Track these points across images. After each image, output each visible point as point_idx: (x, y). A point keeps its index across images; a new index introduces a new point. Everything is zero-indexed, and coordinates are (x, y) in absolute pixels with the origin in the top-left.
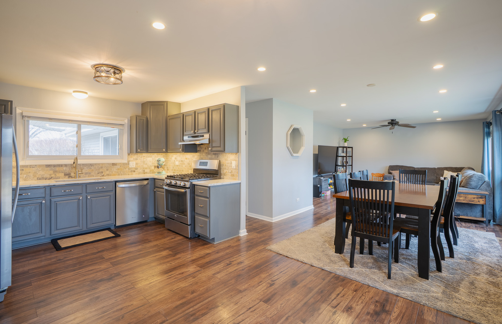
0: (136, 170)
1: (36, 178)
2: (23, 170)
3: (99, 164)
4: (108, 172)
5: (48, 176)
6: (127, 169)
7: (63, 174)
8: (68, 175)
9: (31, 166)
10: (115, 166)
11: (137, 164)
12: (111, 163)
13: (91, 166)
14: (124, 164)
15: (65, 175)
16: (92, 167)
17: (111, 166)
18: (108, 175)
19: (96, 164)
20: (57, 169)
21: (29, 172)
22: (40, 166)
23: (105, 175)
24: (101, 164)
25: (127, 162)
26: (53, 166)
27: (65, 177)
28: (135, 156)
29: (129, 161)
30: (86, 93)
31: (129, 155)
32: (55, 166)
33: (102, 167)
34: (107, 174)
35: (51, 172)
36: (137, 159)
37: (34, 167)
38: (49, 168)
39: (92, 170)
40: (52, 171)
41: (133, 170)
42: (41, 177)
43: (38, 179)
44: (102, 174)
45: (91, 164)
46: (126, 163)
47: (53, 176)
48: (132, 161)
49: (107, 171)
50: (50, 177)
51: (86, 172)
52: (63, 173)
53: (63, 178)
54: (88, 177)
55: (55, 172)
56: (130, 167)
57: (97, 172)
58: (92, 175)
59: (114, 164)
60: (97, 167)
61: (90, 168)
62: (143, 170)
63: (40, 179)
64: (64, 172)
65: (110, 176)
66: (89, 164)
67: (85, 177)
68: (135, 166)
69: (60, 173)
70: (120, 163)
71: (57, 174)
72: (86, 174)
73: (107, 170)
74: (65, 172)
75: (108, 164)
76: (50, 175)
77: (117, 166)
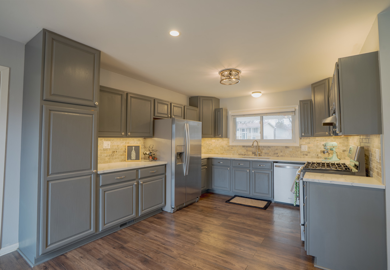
0: (308, 154)
1: (238, 154)
2: (232, 148)
3: (275, 146)
4: (281, 154)
5: (243, 153)
6: (299, 152)
8: (254, 153)
9: (236, 146)
10: (288, 149)
11: (309, 148)
12: (284, 146)
13: (269, 148)
14: (296, 147)
16: (270, 149)
17: (285, 148)
18: (282, 156)
19: (272, 146)
20: (248, 148)
21: (235, 150)
22: (240, 146)
23: (279, 156)
24: (277, 146)
25: (298, 145)
27: (253, 155)
28: (307, 140)
29: (300, 145)
30: (260, 92)
31: (301, 139)
32: (247, 147)
33: (277, 149)
34: (281, 155)
35: (245, 151)
36: (309, 143)
38: (244, 148)
39: (270, 151)
41: (305, 153)
42: (240, 153)
44: (277, 155)
45: (269, 146)
46: (298, 147)
47: (246, 153)
48: (304, 145)
49: (281, 153)
51: (266, 152)
53: (251, 156)
54: (267, 156)
55: (247, 150)
56: (302, 150)
57: (273, 153)
58: (270, 155)
59: (287, 147)
60: (273, 149)
61: (268, 150)
62: (317, 155)
63: (240, 155)
66: (267, 146)
67: (265, 156)
68: (307, 150)
69: (250, 151)
70: (292, 147)
71: (248, 152)
72: (266, 153)
73: (281, 152)
74: (253, 151)
75: (282, 147)
76: (245, 152)
77: (290, 149)
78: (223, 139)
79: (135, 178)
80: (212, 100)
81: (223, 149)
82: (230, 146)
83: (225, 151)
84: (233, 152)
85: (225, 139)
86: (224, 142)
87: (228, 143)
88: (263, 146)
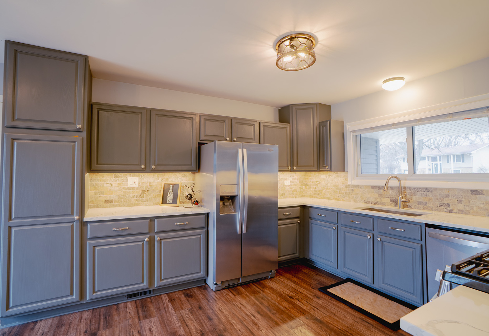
1: (363, 201)
2: (353, 190)
3: (442, 189)
4: (461, 207)
5: (373, 200)
7: (389, 200)
8: (395, 202)
9: (359, 187)
10: (478, 196)
12: (467, 190)
13: (428, 192)
15: (392, 201)
16: (429, 194)
17: (469, 194)
18: (462, 212)
19: (436, 189)
21: (358, 193)
22: (367, 186)
23: (454, 211)
24: (447, 189)
26: (378, 188)
27: (391, 204)
30: (401, 78)
33: (448, 196)
34: (459, 210)
37: (361, 187)
38: (374, 190)
39: (430, 199)
40: (378, 194)
42: (367, 200)
43: (365, 202)
44: (449, 209)
45: (427, 189)
47: (378, 200)
49: (460, 205)
50: (376, 202)
51: (420, 200)
52: (388, 198)
53: (389, 205)
54: (424, 209)
55: (380, 195)
57: (438, 203)
58: (430, 207)
59: (474, 192)
60: (438, 195)
61: (426, 196)
63: (366, 203)
64: (390, 197)
65: (466, 214)
66: (423, 188)
67: (418, 209)
69: (385, 197)
71: (382, 199)
72: (420, 203)
73: (460, 202)
74: (392, 197)
75: (462, 190)
76: (376, 198)
77: (484, 196)
78: (338, 173)
79: (147, 230)
80: (313, 108)
81: (338, 190)
82: (349, 185)
83: (342, 195)
84: (355, 196)
85: (341, 174)
86: (340, 178)
87: (346, 180)
88: (414, 188)
